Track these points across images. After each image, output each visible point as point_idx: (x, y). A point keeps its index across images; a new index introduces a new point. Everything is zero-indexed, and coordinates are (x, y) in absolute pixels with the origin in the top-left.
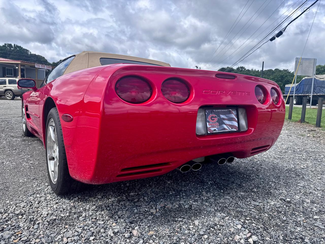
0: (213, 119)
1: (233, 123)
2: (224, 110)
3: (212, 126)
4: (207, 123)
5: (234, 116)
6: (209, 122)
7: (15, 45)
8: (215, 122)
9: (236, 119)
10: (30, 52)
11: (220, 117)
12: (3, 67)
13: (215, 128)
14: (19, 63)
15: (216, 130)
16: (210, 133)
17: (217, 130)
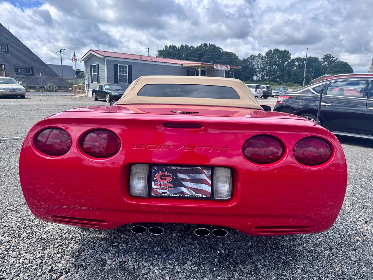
0: (163, 178)
1: (200, 186)
2: (186, 168)
3: (160, 187)
4: (153, 183)
5: (204, 176)
6: (155, 181)
7: (209, 44)
8: (168, 183)
9: (210, 182)
10: (222, 50)
11: (177, 176)
12: (187, 70)
13: (165, 191)
14: (199, 66)
15: (166, 192)
16: (154, 195)
17: (168, 192)
